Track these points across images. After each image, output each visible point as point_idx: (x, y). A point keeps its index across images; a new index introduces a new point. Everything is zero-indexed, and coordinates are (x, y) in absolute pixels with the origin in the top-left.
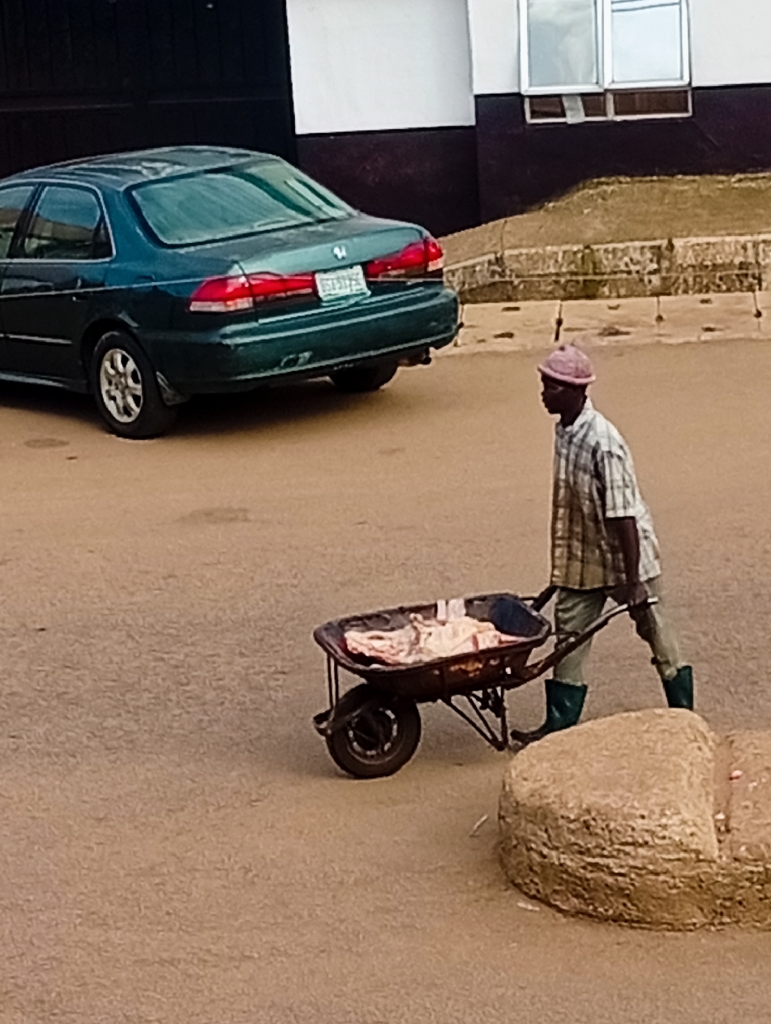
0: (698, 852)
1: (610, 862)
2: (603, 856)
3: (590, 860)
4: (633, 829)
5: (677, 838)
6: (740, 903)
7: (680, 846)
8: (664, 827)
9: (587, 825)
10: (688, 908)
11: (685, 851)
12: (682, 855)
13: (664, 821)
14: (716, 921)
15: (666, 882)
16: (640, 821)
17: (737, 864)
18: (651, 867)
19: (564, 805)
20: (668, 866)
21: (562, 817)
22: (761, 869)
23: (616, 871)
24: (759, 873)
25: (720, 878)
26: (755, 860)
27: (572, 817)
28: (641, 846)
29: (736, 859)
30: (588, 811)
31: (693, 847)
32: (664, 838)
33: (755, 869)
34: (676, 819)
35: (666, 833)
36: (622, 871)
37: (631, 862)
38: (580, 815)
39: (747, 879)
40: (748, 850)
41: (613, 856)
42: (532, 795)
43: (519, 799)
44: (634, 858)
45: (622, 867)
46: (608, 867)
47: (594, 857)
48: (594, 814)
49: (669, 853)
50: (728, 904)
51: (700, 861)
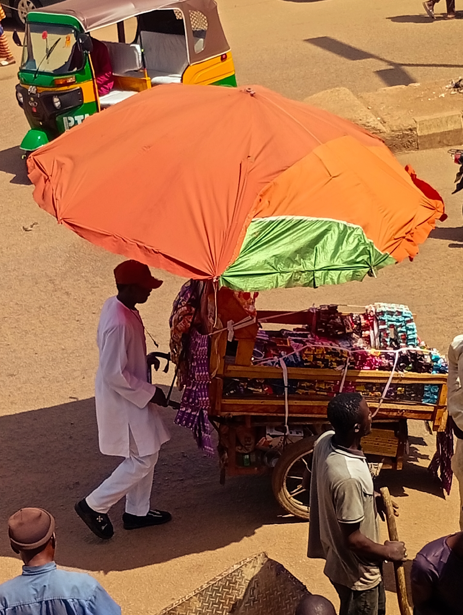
0: (379, 130)
5: (373, 126)
7: (374, 128)
8: (368, 123)
11: (376, 130)
12: (375, 131)
13: (368, 121)
17: (393, 133)
22: (401, 134)
24: (401, 135)
25: (387, 138)
26: (399, 131)
29: (393, 131)
31: (378, 128)
32: (368, 126)
33: (399, 134)
34: (371, 120)
35: (369, 125)
39: (397, 137)
40: (397, 127)
51: (381, 133)
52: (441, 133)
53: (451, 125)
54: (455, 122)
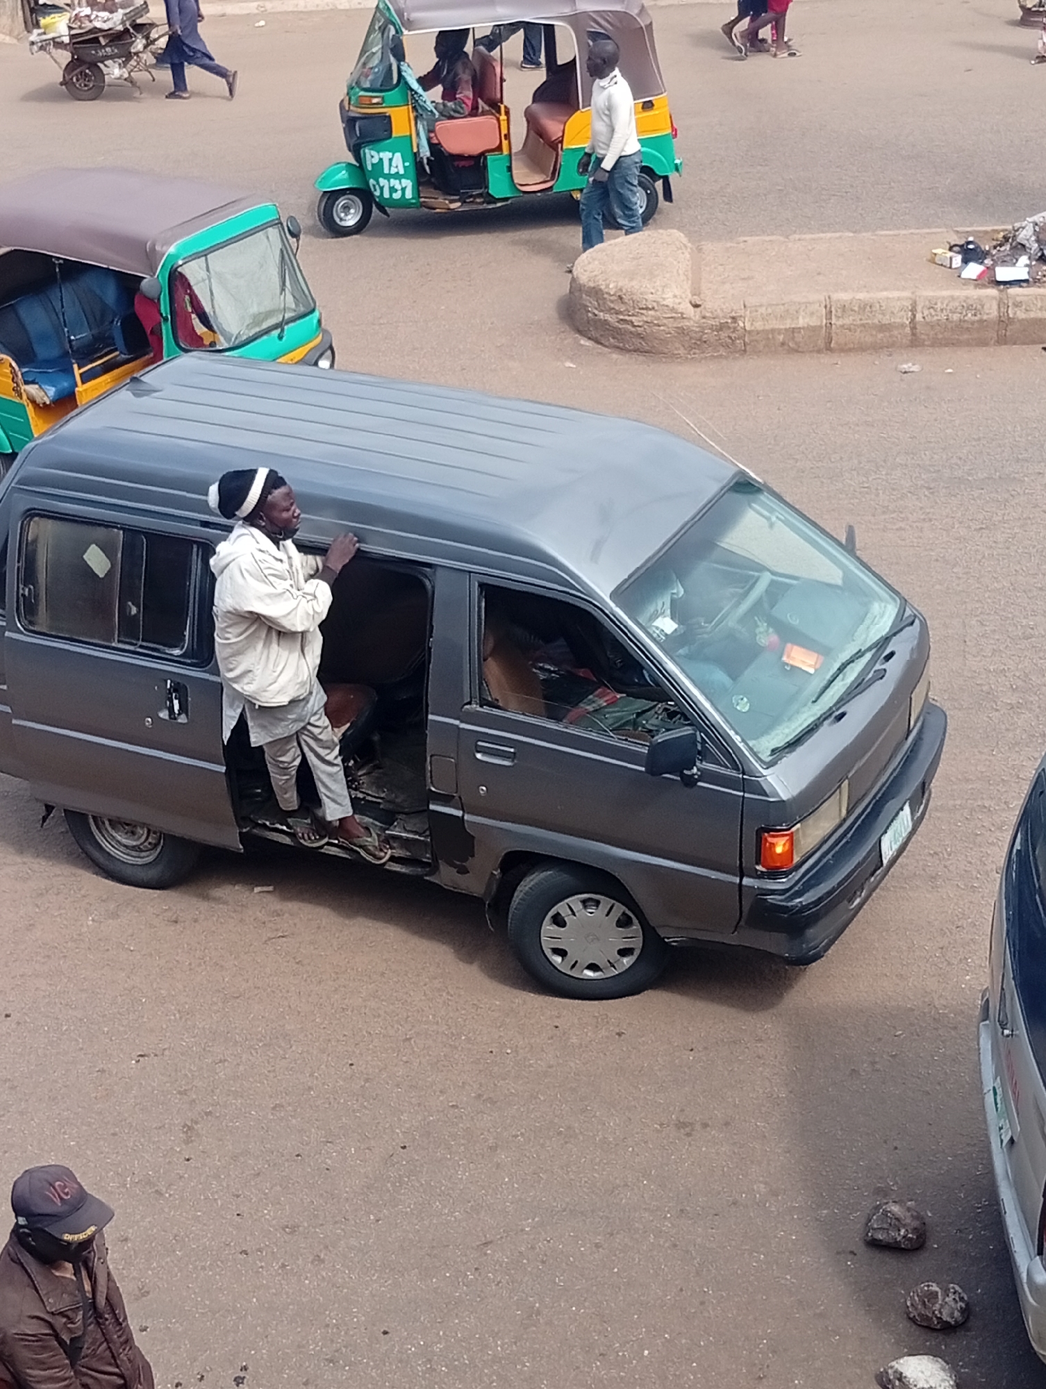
0: (682, 314)
1: (633, 319)
2: (629, 316)
3: (621, 317)
4: (646, 300)
5: (671, 305)
6: (705, 342)
7: (673, 310)
8: (664, 299)
9: (620, 297)
10: (677, 345)
11: (676, 313)
12: (674, 315)
13: (664, 296)
14: (692, 353)
15: (664, 330)
16: (651, 296)
17: (704, 320)
18: (656, 322)
19: (607, 286)
20: (665, 321)
21: (607, 293)
22: (718, 323)
23: (636, 324)
24: (717, 325)
25: (694, 329)
26: (714, 318)
27: (612, 293)
28: (650, 309)
29: (703, 318)
30: (621, 290)
31: (680, 311)
32: (664, 305)
33: (715, 323)
34: (670, 295)
35: (665, 303)
36: (640, 324)
37: (645, 319)
38: (616, 292)
39: (709, 329)
40: (712, 312)
41: (633, 315)
42: (590, 280)
43: (581, 282)
44: (646, 316)
45: (639, 321)
46: (632, 322)
47: (624, 315)
48: (624, 291)
49: (666, 313)
50: (698, 343)
51: (684, 318)
52: (786, 329)
53: (804, 318)
54: (812, 314)
